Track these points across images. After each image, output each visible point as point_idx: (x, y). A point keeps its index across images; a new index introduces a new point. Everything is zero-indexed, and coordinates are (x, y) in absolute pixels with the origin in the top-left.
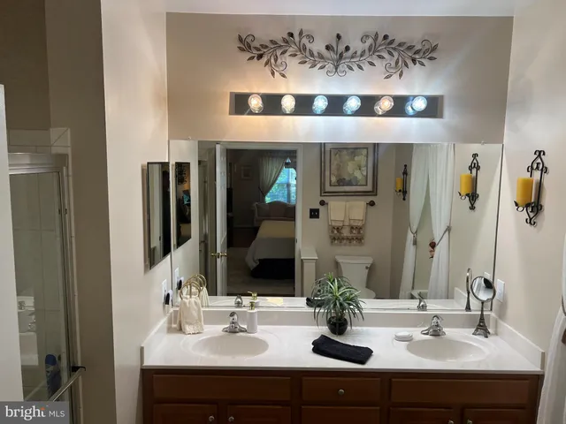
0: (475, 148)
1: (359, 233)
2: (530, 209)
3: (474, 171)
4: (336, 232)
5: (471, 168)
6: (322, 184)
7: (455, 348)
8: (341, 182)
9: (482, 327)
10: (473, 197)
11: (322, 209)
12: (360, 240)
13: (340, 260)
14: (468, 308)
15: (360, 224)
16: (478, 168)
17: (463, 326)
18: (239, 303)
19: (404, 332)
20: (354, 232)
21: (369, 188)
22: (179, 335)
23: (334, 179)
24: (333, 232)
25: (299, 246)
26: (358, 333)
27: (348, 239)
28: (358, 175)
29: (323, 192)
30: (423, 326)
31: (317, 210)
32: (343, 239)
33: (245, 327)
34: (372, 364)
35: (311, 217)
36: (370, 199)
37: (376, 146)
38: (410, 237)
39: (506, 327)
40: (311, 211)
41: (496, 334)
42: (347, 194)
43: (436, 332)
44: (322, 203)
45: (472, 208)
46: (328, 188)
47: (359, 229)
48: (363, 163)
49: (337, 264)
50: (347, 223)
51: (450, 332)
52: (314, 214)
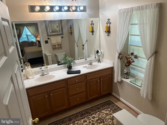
0: (92, 19)
1: (61, 46)
2: (108, 33)
3: (92, 25)
4: (54, 47)
5: (91, 25)
6: (47, 33)
7: (95, 66)
8: (53, 32)
9: (99, 61)
10: (93, 32)
11: (49, 41)
12: (61, 48)
13: (57, 54)
14: (95, 58)
15: (60, 43)
16: (93, 24)
17: (95, 62)
18: (41, 68)
19: (85, 66)
20: (59, 46)
21: (61, 33)
22: (28, 80)
23: (51, 31)
24: (53, 47)
25: (44, 52)
26: (74, 68)
27: (58, 48)
28: (57, 29)
29: (48, 35)
30: (87, 64)
31: (47, 41)
32: (56, 48)
33: (46, 73)
34: (82, 73)
35: (46, 43)
36: (62, 36)
37: (61, 21)
38: (76, 44)
39: (104, 59)
40: (45, 41)
41: (102, 62)
42: (55, 35)
43: (91, 64)
44: (48, 39)
45: (93, 34)
46: (50, 34)
47: (60, 45)
48: (58, 26)
49: (56, 55)
50: (57, 44)
51: (93, 64)
52: (46, 42)
